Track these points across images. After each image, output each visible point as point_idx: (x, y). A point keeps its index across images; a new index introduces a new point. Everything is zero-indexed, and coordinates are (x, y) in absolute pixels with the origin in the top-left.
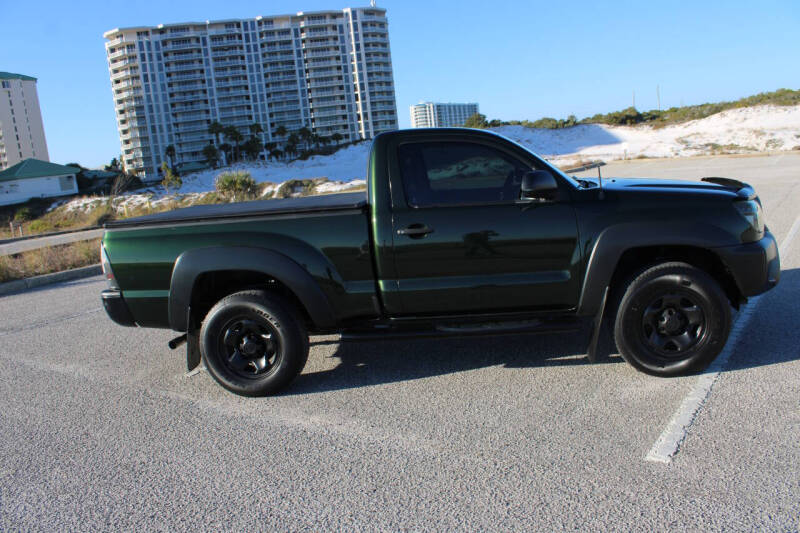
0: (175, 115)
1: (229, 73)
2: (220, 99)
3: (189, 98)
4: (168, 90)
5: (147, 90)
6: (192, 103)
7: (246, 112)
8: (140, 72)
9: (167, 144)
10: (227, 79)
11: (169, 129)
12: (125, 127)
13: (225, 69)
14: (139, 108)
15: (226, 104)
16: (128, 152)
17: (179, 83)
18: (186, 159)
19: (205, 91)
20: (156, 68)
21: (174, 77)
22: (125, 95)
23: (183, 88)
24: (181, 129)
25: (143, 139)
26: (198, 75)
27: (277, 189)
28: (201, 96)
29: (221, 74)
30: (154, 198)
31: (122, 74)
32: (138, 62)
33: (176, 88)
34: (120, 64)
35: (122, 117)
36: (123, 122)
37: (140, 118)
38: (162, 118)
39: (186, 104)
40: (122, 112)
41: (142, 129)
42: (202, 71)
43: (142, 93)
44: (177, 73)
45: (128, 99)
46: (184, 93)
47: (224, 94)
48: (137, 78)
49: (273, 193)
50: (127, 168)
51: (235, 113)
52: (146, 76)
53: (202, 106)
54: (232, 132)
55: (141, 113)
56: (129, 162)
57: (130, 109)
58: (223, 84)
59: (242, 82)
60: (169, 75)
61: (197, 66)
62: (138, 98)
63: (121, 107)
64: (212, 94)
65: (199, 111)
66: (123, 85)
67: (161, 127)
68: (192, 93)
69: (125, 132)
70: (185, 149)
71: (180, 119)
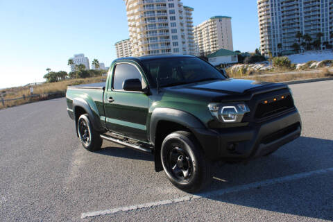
0: (284, 30)
1: (311, 9)
2: (305, 22)
3: (291, 22)
4: (282, 19)
5: (273, 19)
6: (292, 24)
7: (318, 27)
8: (270, 12)
9: (279, 42)
10: (309, 12)
11: (281, 36)
12: (262, 35)
13: (309, 7)
14: (269, 27)
15: (308, 24)
16: (263, 46)
17: (287, 16)
18: (287, 49)
19: (298, 19)
20: (277, 9)
21: (285, 13)
22: (263, 22)
23: (289, 18)
24: (286, 35)
25: (269, 40)
26: (296, 11)
27: (317, 64)
28: (297, 21)
29: (307, 10)
30: (265, 66)
31: (263, 13)
32: (270, 7)
33: (285, 18)
34: (262, 9)
35: (261, 31)
36: (262, 33)
37: (269, 32)
38: (278, 31)
39: (289, 25)
40: (261, 29)
41: (269, 36)
42: (298, 9)
43: (270, 21)
44: (286, 11)
45: (264, 24)
46: (289, 20)
47: (308, 19)
48: (269, 14)
49: (315, 66)
50: (262, 52)
51: (312, 28)
52: (272, 14)
53: (297, 25)
54: (307, 37)
55: (269, 29)
56: (263, 50)
57: (265, 28)
58: (308, 15)
59: (317, 13)
60: (282, 12)
61: (296, 7)
62: (268, 23)
63: (261, 27)
64: (301, 19)
65: (295, 28)
66: (263, 18)
67: (277, 35)
68: (292, 19)
69: (262, 37)
70: (287, 45)
71: (286, 31)
